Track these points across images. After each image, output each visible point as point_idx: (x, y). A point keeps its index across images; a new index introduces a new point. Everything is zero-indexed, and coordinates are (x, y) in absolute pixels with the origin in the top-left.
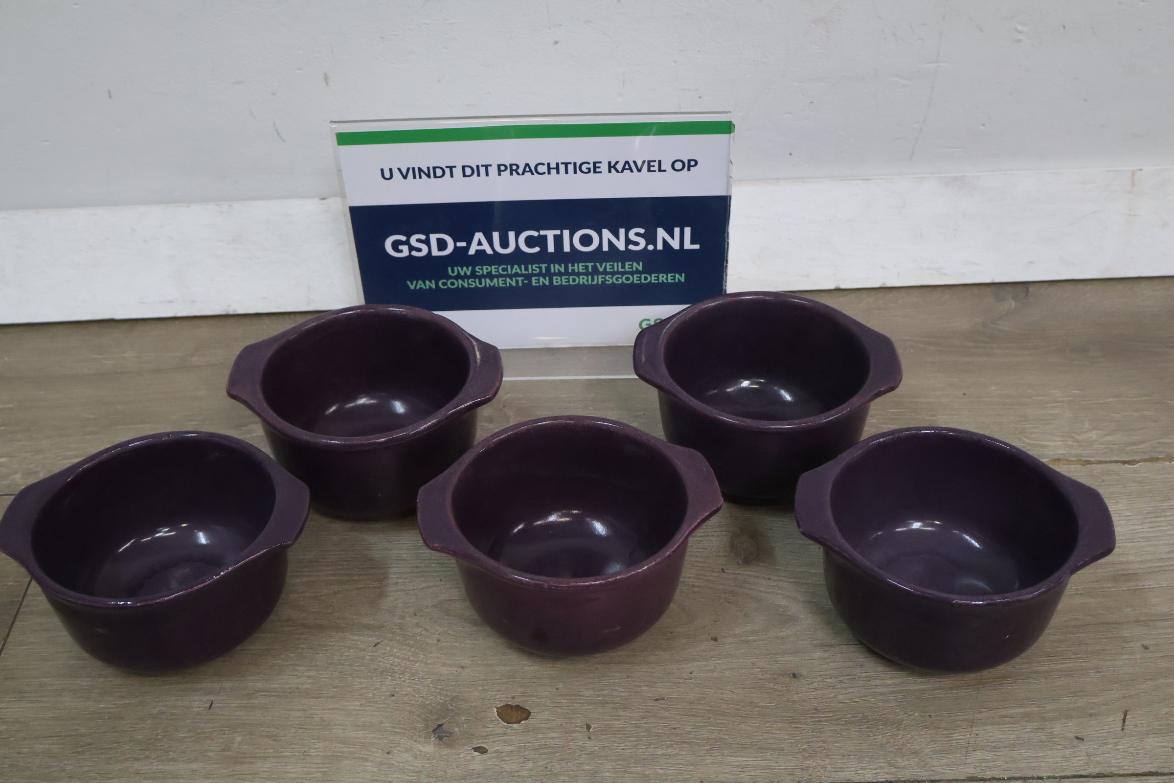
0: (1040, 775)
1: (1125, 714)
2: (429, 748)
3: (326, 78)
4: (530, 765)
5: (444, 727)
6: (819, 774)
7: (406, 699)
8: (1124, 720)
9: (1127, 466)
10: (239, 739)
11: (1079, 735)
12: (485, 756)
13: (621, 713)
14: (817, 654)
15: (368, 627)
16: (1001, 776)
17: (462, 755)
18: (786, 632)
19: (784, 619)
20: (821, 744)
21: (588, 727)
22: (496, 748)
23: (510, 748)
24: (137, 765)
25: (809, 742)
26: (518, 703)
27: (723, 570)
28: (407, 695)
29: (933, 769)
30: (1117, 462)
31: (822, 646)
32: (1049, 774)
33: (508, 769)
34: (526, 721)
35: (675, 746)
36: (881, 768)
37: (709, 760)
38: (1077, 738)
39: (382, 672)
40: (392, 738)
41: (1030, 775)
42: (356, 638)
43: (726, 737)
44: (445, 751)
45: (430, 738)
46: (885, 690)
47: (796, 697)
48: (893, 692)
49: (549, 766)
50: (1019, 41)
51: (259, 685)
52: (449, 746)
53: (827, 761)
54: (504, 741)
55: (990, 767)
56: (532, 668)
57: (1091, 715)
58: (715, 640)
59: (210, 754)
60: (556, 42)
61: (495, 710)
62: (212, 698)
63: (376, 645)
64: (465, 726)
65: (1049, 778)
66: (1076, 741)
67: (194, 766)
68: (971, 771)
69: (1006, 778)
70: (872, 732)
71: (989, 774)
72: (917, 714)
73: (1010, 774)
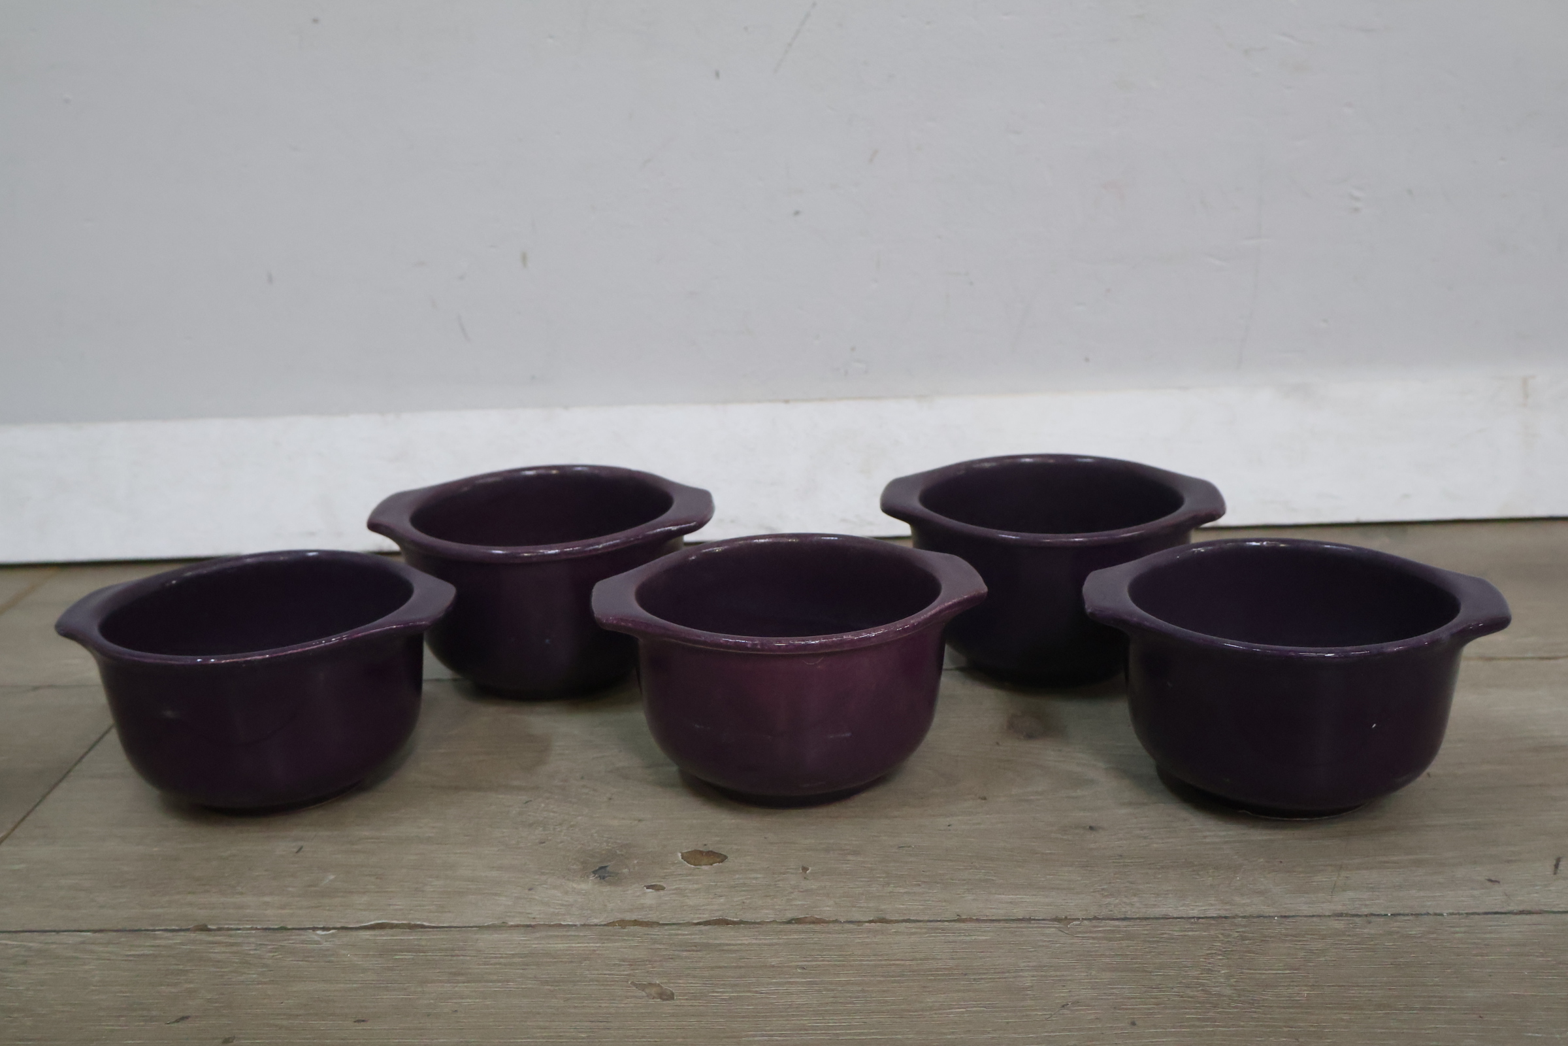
0: (1437, 912)
1: (1558, 860)
2: (588, 885)
3: (524, 258)
4: (722, 900)
5: (608, 868)
6: (1124, 910)
7: (560, 845)
8: (1557, 866)
9: (1547, 662)
10: (332, 877)
11: (1493, 878)
12: (662, 893)
13: (850, 857)
14: (1124, 811)
15: (520, 789)
16: (1383, 913)
17: (630, 892)
18: (1079, 793)
19: (1079, 782)
20: (1128, 885)
21: (805, 869)
22: (677, 886)
23: (696, 886)
24: (190, 898)
25: (1110, 883)
26: (711, 849)
27: (997, 743)
28: (561, 842)
29: (1285, 906)
30: (1532, 658)
31: (1130, 804)
32: (1451, 911)
33: (691, 903)
34: (721, 864)
35: (923, 886)
36: (1212, 905)
37: (970, 897)
38: (1490, 880)
39: (531, 825)
40: (537, 877)
41: (1423, 912)
42: (501, 796)
43: (994, 878)
44: (606, 889)
45: (588, 877)
46: (1217, 840)
47: (1092, 846)
48: (1226, 842)
49: (748, 901)
50: (1356, 210)
52: (610, 884)
53: (1136, 899)
54: (689, 880)
55: (1366, 905)
56: (733, 821)
57: (1509, 862)
58: (985, 799)
59: (290, 889)
60: (797, 213)
61: (680, 855)
62: (300, 843)
63: (527, 802)
64: (637, 868)
65: (1451, 914)
66: (1489, 884)
67: (267, 899)
68: (1339, 908)
69: (1389, 915)
70: (1198, 874)
71: (1365, 911)
72: (1262, 860)
73: (1395, 911)
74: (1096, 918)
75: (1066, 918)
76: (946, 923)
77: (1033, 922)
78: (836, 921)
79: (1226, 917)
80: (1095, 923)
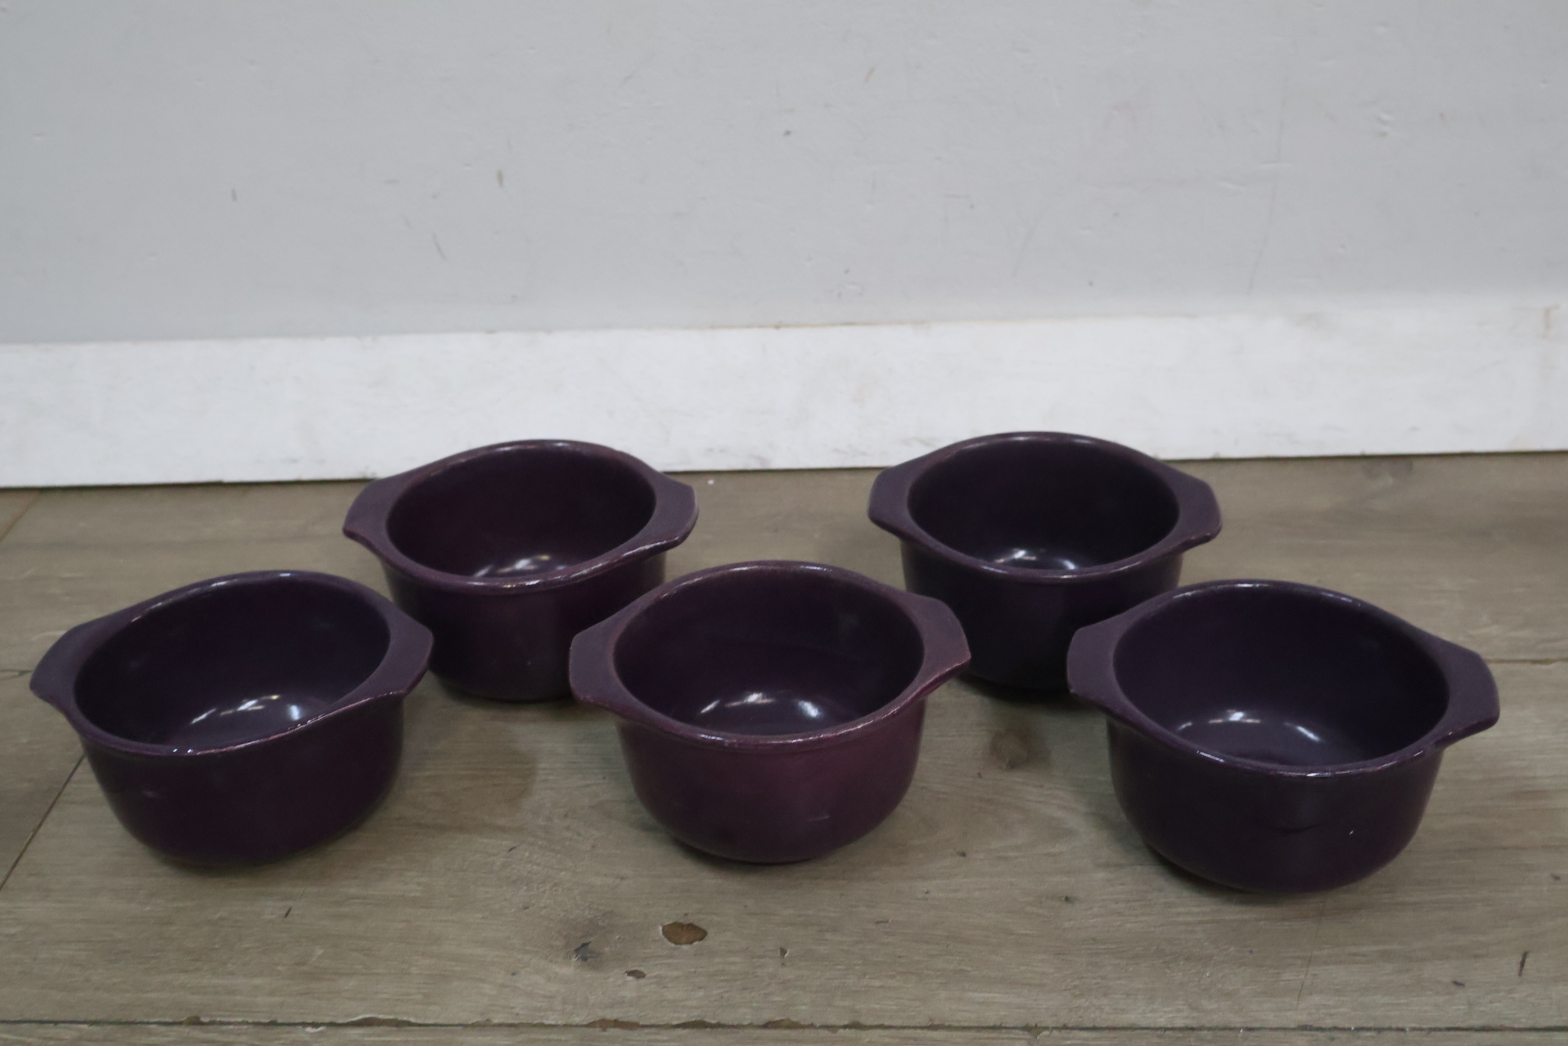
0: (1400, 1025)
1: (1525, 955)
2: (568, 969)
3: (500, 177)
4: (701, 993)
5: (590, 946)
6: (1093, 1015)
7: (543, 912)
8: (1522, 964)
9: (1538, 666)
10: (320, 952)
11: (1459, 980)
12: (642, 981)
13: (828, 936)
14: (1101, 875)
15: (503, 830)
16: (1347, 1026)
17: (611, 980)
18: (1058, 848)
19: (1059, 832)
20: (1099, 980)
21: (783, 952)
22: (657, 973)
23: (675, 973)
24: (183, 978)
25: (1082, 978)
26: (691, 922)
27: (980, 775)
28: (545, 907)
29: (1252, 1014)
30: (1524, 661)
31: (1107, 866)
32: (1414, 1025)
33: (671, 997)
34: (701, 942)
35: (898, 977)
36: (1179, 1011)
37: (943, 994)
38: (1456, 983)
39: (514, 882)
40: (520, 956)
41: (1387, 1025)
42: (485, 841)
43: (969, 969)
44: (589, 975)
45: (570, 958)
46: (1190, 919)
47: (1066, 925)
48: (1200, 922)
49: (726, 995)
50: (1384, 134)
51: (353, 891)
52: (594, 968)
53: (1106, 1001)
54: (669, 965)
55: (1331, 1015)
56: (714, 881)
57: (1476, 956)
58: (963, 855)
59: (280, 968)
60: (788, 133)
61: (661, 928)
62: (289, 903)
63: (511, 850)
64: (619, 945)
65: (1413, 1029)
66: (1454, 987)
67: (258, 981)
68: (1303, 1018)
69: (1353, 1029)
70: (1169, 968)
71: (1329, 1022)
72: (1232, 949)
73: (1359, 1025)
74: (1065, 1027)
75: (1036, 1026)
76: (919, 1031)
77: (1004, 1031)
78: (812, 1026)
79: (1192, 1029)
80: (1064, 1033)
